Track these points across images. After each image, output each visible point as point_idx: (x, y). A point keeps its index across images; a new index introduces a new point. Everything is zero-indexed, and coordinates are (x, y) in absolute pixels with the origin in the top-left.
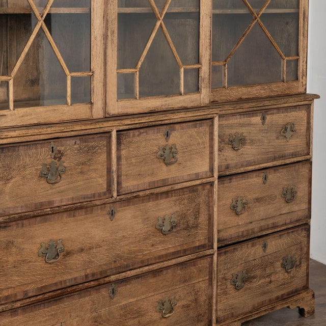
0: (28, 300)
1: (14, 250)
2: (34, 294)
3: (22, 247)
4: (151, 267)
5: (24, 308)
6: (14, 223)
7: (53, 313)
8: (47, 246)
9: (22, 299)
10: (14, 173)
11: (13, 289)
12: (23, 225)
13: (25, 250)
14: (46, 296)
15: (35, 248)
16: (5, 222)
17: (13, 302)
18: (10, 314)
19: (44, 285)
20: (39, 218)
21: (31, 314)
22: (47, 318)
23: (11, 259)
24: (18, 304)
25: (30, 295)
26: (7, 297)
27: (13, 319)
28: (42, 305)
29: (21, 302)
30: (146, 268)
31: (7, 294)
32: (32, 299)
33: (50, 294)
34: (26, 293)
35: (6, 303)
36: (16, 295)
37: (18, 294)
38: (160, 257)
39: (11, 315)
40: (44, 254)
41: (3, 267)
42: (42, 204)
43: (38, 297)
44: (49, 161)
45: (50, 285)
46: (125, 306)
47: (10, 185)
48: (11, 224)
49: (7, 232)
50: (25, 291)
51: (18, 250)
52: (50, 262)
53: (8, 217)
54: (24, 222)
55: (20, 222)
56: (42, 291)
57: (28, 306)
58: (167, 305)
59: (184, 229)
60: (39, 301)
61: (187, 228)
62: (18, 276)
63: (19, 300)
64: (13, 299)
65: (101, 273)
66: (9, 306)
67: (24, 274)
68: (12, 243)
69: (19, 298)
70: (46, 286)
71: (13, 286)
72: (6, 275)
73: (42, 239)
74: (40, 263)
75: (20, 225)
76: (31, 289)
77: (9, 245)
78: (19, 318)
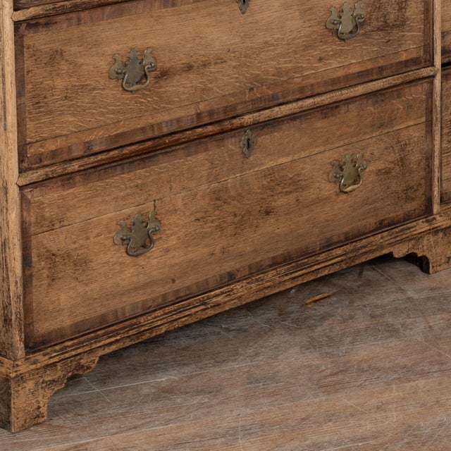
0: (92, 159)
1: (64, 66)
2: (104, 148)
3: (80, 60)
4: (318, 100)
5: (86, 173)
6: (63, 17)
7: (139, 182)
8: (125, 59)
9: (83, 157)
11: (64, 138)
12: (79, 20)
13: (85, 67)
14: (126, 151)
15: (103, 64)
16: (46, 16)
17: (65, 161)
18: (60, 183)
19: (120, 131)
20: (108, 9)
21: (100, 184)
22: (129, 191)
23: (59, 83)
24: (75, 166)
25: (96, 149)
26: (54, 154)
27: (66, 193)
28: (119, 168)
29: (81, 162)
30: (309, 102)
31: (54, 148)
32: (100, 157)
33: (133, 148)
34: (88, 145)
35: (53, 164)
36: (70, 148)
37: (74, 148)
38: (334, 81)
39: (63, 185)
40: (120, 75)
41: (45, 98)
43: (112, 153)
45: (133, 132)
46: (270, 172)
48: (58, 19)
49: (50, 33)
50: (87, 142)
51: (71, 67)
52: (131, 89)
53: (51, 6)
54: (82, 15)
55: (74, 15)
56: (117, 142)
57: (93, 170)
58: (348, 169)
59: (379, 29)
60: (113, 161)
61: (385, 27)
62: (73, 115)
63: (77, 159)
64: (65, 157)
65: (226, 110)
66: (59, 169)
67: (84, 111)
68: (61, 54)
69: (75, 154)
70: (124, 133)
71: (64, 133)
72: (50, 112)
73: (114, 48)
74: (112, 92)
75: (75, 21)
76: (98, 138)
77: (55, 57)
78: (78, 191)
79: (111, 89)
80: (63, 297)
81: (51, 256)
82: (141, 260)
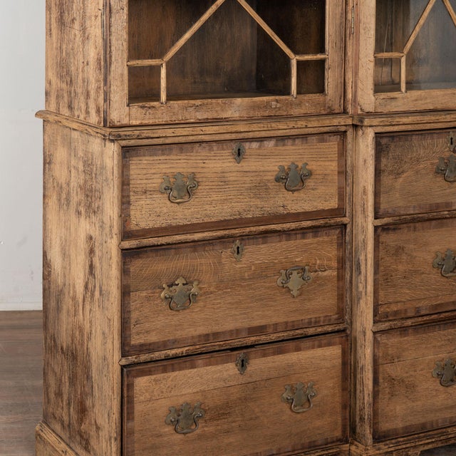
0: (420, 319)
1: (404, 257)
2: (428, 312)
3: (415, 254)
5: (417, 328)
6: (405, 225)
7: (450, 337)
8: (443, 256)
9: (414, 317)
10: (406, 167)
11: (403, 304)
12: (415, 228)
13: (417, 258)
14: (442, 316)
15: (429, 258)
16: (394, 224)
17: (402, 319)
18: (398, 333)
19: (439, 302)
20: (434, 223)
21: (424, 335)
22: (443, 342)
23: (401, 268)
24: (409, 322)
25: (423, 312)
26: (396, 313)
27: (402, 339)
28: (437, 327)
29: (413, 320)
31: (396, 309)
32: (425, 318)
33: (447, 314)
34: (418, 310)
35: (395, 320)
36: (406, 310)
37: (408, 311)
39: (401, 334)
40: (440, 266)
41: (392, 276)
42: (438, 205)
43: (433, 316)
44: (447, 154)
45: (447, 304)
47: (401, 180)
48: (402, 226)
49: (396, 235)
50: (418, 308)
51: (409, 258)
52: (447, 275)
53: (398, 218)
54: (417, 225)
55: (412, 225)
56: (436, 309)
57: (421, 326)
60: (433, 321)
62: (409, 289)
63: (411, 318)
64: (403, 316)
66: (399, 324)
67: (416, 287)
68: (403, 250)
69: (410, 314)
70: (442, 304)
71: (403, 300)
72: (394, 286)
73: (437, 247)
74: (434, 276)
75: (412, 228)
76: (424, 305)
77: (399, 250)
78: (410, 339)
79: (434, 275)
80: (398, 408)
81: (391, 380)
82: (450, 390)
